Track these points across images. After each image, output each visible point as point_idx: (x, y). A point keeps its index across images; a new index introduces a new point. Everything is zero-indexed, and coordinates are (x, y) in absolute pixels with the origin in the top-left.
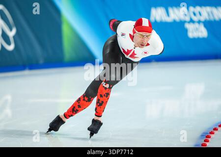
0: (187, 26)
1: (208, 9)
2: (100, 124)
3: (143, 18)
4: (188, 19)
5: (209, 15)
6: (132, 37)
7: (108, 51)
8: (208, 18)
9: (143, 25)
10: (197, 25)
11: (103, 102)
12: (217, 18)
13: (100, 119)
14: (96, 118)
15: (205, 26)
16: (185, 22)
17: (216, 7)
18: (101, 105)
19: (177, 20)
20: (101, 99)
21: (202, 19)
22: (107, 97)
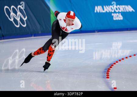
0: (113, 14)
1: (123, 6)
2: (49, 65)
3: (71, 11)
4: (113, 11)
5: (123, 9)
6: (65, 20)
7: (54, 29)
8: (123, 11)
9: (70, 15)
10: (118, 14)
11: (51, 54)
12: (128, 11)
13: (49, 62)
14: (47, 62)
15: (122, 15)
16: (112, 13)
17: (127, 6)
18: (50, 56)
19: (108, 11)
20: (50, 53)
21: (120, 11)
22: (53, 52)
